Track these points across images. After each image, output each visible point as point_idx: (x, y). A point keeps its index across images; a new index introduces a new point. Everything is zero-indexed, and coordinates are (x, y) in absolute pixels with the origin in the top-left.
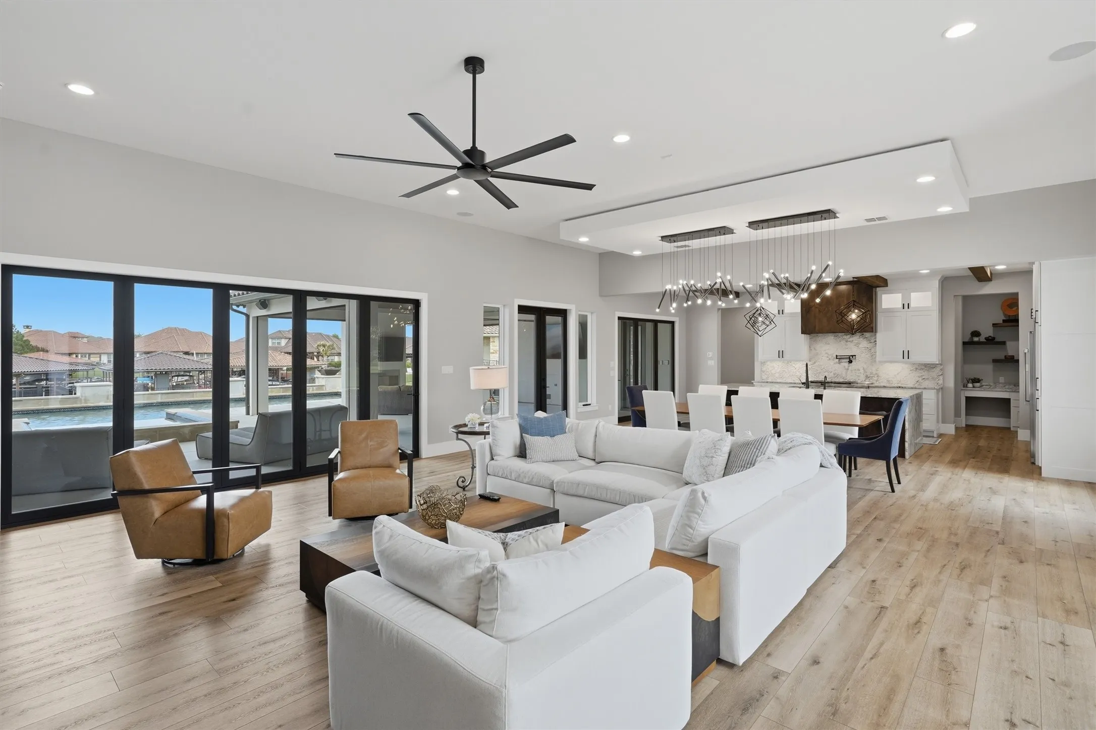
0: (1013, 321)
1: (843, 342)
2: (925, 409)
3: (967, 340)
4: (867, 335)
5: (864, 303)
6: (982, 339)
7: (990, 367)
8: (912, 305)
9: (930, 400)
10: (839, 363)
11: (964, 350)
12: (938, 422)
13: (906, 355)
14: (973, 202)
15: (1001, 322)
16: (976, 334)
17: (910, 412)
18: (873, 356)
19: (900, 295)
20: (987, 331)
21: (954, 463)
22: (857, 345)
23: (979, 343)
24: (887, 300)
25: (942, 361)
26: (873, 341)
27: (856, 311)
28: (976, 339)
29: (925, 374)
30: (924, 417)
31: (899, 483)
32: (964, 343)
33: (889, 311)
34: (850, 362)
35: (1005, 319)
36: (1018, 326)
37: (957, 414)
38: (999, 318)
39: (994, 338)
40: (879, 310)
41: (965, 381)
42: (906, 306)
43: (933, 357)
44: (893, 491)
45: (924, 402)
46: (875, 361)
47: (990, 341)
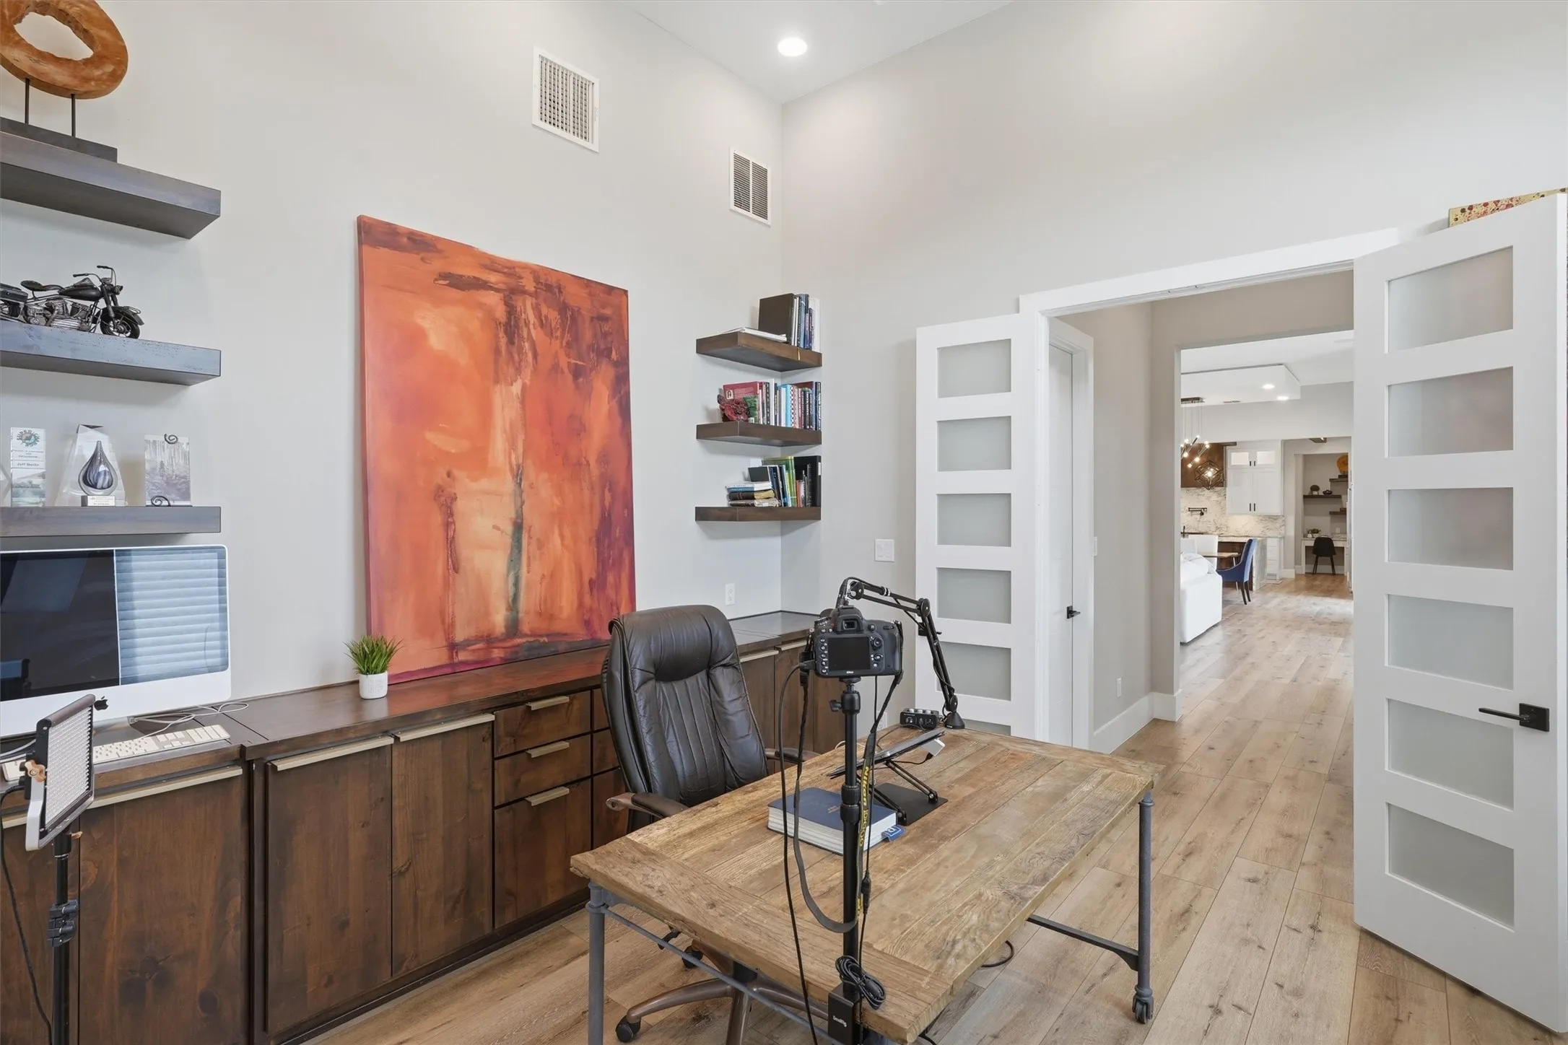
0: (1344, 477)
1: (1195, 496)
2: (1269, 556)
3: (1307, 494)
4: (1218, 489)
5: (1216, 460)
6: (1321, 493)
7: (1328, 518)
8: (1258, 463)
9: (1273, 547)
10: (1192, 515)
11: (1305, 503)
12: (1280, 568)
13: (1253, 507)
14: (1304, 389)
15: (1337, 477)
16: (1315, 488)
17: (1257, 553)
18: (1223, 509)
19: (1247, 454)
20: (1325, 486)
21: (1290, 593)
22: (1209, 498)
23: (1318, 496)
24: (1236, 459)
25: (1284, 512)
26: (1222, 495)
27: (1212, 470)
28: (1315, 493)
29: (1270, 525)
30: (1268, 562)
31: (1250, 601)
32: (1305, 497)
33: (1239, 467)
34: (1202, 514)
35: (1340, 474)
36: (1347, 481)
37: (1297, 562)
38: (1336, 474)
39: (1331, 493)
40: (1228, 467)
41: (1306, 532)
42: (1253, 464)
43: (1276, 510)
44: (1246, 604)
45: (1268, 548)
46: (1224, 514)
47: (1328, 495)
